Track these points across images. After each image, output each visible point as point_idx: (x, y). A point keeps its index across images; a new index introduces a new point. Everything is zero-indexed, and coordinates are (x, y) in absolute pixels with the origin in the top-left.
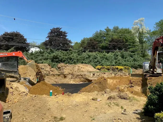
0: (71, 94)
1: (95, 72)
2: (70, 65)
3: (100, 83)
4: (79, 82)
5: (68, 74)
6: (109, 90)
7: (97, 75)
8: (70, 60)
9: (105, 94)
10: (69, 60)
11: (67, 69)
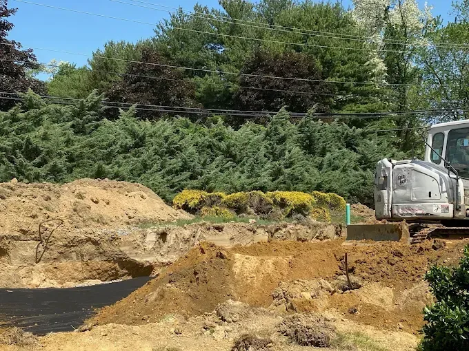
0: (31, 334)
1: (169, 222)
2: (29, 188)
3: (196, 273)
4: (80, 276)
5: (17, 239)
6: (238, 303)
7: (181, 237)
8: (30, 158)
9: (218, 327)
10: (20, 159)
11: (11, 208)
